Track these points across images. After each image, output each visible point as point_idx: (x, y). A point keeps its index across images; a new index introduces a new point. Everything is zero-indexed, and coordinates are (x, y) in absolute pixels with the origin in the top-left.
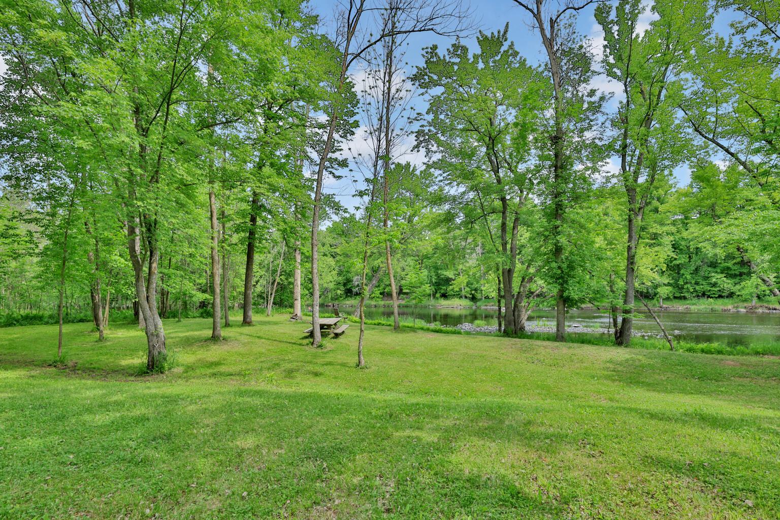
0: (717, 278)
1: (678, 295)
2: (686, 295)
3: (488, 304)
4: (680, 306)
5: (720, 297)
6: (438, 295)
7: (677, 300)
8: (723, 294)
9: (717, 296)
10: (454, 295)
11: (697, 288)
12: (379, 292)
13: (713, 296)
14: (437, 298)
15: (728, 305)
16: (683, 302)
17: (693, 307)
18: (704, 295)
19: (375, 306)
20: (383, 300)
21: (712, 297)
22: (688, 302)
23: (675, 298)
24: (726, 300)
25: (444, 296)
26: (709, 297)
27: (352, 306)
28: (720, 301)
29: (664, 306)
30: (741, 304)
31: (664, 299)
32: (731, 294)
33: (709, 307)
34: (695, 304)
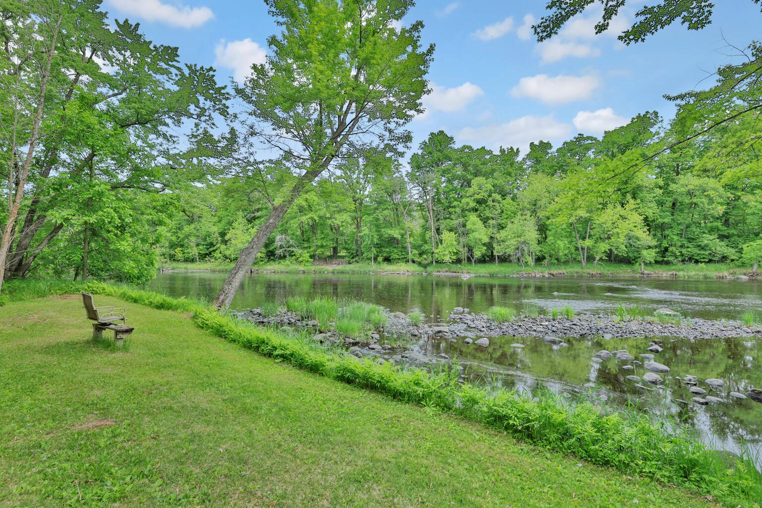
0: (708, 239)
1: (660, 259)
2: (671, 259)
3: (440, 270)
4: (664, 273)
5: (710, 261)
6: (380, 259)
7: (658, 266)
8: (714, 259)
9: (707, 260)
10: (399, 259)
11: (684, 251)
12: (309, 255)
13: (702, 260)
14: (379, 263)
15: (723, 271)
16: (664, 267)
17: (681, 274)
18: (690, 259)
19: (304, 272)
20: (313, 264)
21: (701, 262)
22: (674, 267)
23: (657, 262)
24: (718, 266)
25: (387, 260)
26: (697, 262)
27: (274, 272)
28: (712, 266)
29: (646, 272)
30: (738, 270)
31: (646, 264)
32: (724, 258)
33: (701, 273)
34: (682, 270)
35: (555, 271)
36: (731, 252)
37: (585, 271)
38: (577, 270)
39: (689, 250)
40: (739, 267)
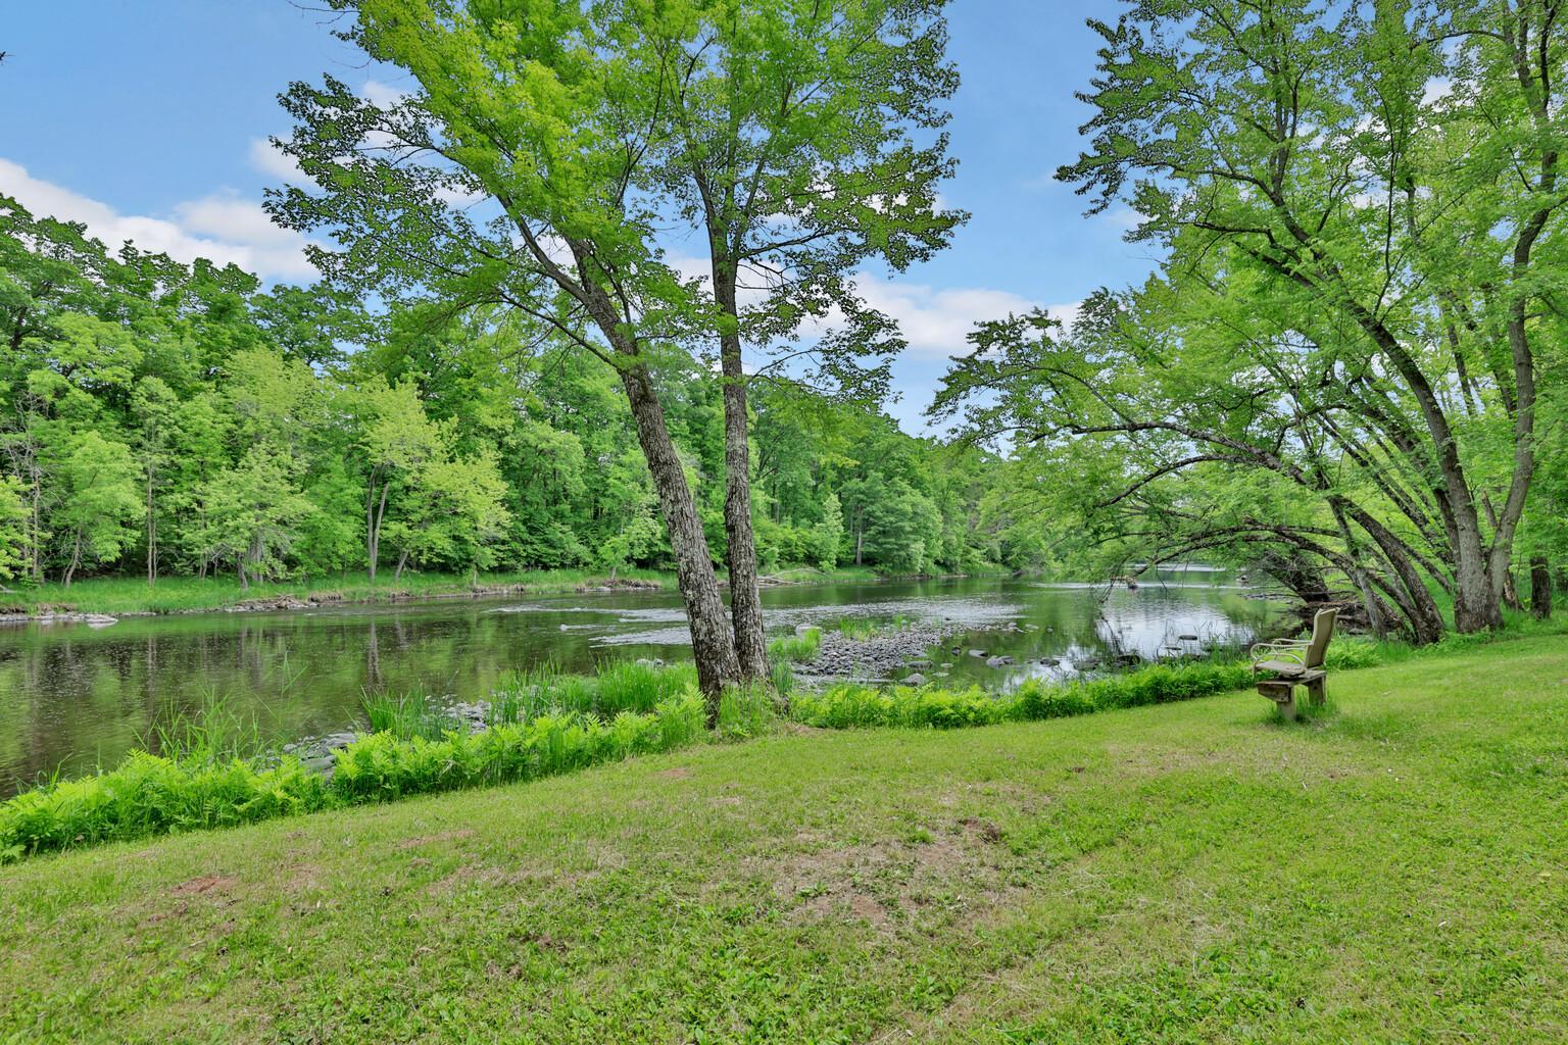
0: (560, 531)
2: (512, 563)
4: (505, 587)
5: (563, 565)
7: (491, 575)
8: (567, 562)
9: (559, 565)
11: (530, 548)
13: (554, 564)
15: (579, 581)
17: (530, 587)
18: (537, 562)
21: (553, 568)
22: (517, 577)
23: (493, 569)
24: (572, 572)
26: (547, 567)
28: (566, 574)
29: (479, 587)
30: (596, 579)
31: (480, 570)
32: (576, 562)
33: (555, 586)
34: (531, 581)
35: (322, 592)
36: (584, 552)
37: (379, 591)
38: (365, 589)
39: (535, 546)
40: (594, 573)
